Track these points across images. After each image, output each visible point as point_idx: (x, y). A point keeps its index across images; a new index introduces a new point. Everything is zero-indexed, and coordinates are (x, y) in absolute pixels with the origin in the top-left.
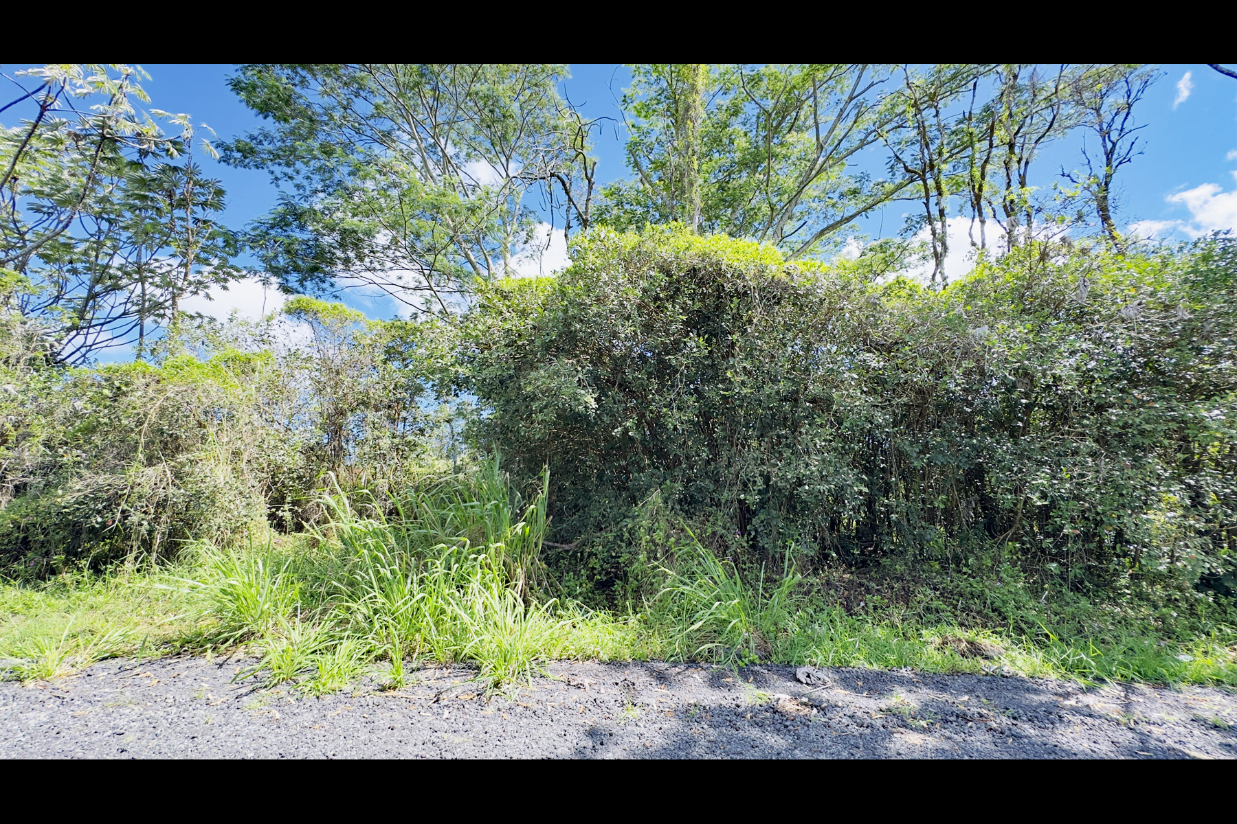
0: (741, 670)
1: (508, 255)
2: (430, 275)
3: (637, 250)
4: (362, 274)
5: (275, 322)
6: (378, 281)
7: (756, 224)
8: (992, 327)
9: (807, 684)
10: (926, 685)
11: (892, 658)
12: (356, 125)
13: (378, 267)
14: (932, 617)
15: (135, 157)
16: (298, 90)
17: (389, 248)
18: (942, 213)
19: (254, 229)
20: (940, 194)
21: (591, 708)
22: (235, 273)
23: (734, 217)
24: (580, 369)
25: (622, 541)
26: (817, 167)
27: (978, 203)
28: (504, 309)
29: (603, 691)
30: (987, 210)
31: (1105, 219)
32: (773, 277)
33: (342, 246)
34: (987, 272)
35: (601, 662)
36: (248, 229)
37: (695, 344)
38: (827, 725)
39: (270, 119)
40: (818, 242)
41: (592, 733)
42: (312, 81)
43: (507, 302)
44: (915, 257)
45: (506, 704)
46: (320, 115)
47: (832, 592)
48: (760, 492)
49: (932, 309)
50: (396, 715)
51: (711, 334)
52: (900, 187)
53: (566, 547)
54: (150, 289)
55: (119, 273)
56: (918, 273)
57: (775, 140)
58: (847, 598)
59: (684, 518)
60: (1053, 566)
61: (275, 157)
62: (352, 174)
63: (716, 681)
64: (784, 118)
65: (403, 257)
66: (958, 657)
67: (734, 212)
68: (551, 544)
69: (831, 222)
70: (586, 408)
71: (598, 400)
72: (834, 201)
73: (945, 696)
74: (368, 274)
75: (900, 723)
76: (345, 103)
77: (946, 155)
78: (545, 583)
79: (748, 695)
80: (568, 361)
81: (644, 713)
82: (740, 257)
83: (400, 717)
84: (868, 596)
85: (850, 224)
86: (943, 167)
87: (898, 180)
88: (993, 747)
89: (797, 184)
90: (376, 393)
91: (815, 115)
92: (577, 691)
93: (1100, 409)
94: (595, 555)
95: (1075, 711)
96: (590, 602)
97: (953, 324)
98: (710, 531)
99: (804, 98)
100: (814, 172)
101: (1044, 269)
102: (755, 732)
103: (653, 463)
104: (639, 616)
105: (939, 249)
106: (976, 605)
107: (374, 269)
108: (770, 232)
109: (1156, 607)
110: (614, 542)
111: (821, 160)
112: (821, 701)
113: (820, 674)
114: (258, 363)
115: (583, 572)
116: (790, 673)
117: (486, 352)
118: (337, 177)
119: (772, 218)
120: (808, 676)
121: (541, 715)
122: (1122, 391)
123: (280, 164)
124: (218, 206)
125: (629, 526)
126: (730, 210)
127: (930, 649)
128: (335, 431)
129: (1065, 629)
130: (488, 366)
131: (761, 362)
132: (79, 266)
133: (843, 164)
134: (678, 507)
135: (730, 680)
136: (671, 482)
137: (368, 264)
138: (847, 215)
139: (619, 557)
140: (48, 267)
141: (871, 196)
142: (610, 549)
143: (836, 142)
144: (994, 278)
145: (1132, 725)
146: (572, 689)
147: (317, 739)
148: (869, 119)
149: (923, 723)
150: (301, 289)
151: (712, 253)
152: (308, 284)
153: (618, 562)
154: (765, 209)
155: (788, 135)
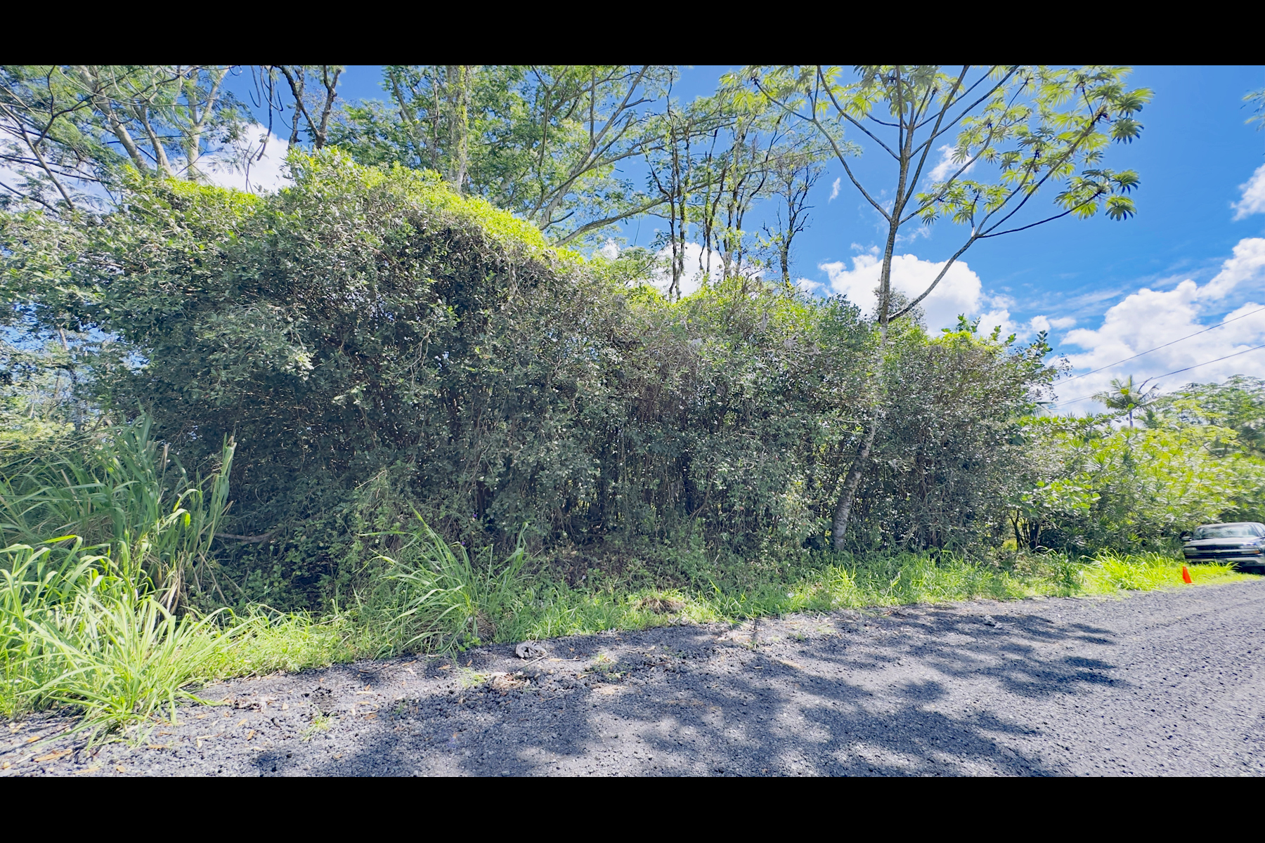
0: (460, 655)
1: (195, 152)
2: (39, 143)
3: (382, 192)
7: (527, 202)
8: (704, 341)
9: (525, 658)
10: (625, 642)
11: (601, 622)
14: (637, 583)
18: (682, 234)
20: (683, 219)
21: (264, 730)
23: (503, 187)
24: (290, 319)
25: (333, 528)
26: (589, 161)
27: (708, 235)
28: (172, 221)
29: (285, 707)
30: (713, 243)
31: (785, 270)
32: (532, 258)
34: (707, 294)
35: (288, 673)
37: (443, 313)
38: (537, 694)
40: (582, 236)
41: (262, 760)
43: (177, 212)
44: (661, 270)
45: (127, 753)
47: (559, 569)
48: (499, 475)
49: (663, 318)
51: (462, 305)
52: (655, 203)
53: (254, 539)
56: (659, 284)
57: (552, 121)
58: (572, 574)
59: (415, 501)
60: (725, 535)
63: (432, 672)
64: (563, 101)
66: (652, 614)
67: (504, 182)
68: (230, 536)
69: (596, 219)
70: (298, 368)
71: (314, 361)
72: (600, 199)
73: (639, 649)
75: (600, 678)
77: (690, 186)
78: (215, 586)
79: (465, 679)
80: (275, 309)
81: (338, 721)
82: (501, 228)
84: (590, 570)
85: (612, 225)
86: (688, 195)
87: (654, 198)
88: (666, 684)
89: (569, 172)
91: (592, 110)
92: (248, 713)
93: (766, 415)
94: (296, 547)
95: (724, 644)
96: (283, 604)
97: (679, 333)
98: (444, 514)
99: (583, 88)
100: (585, 166)
101: (744, 299)
102: (466, 715)
103: (383, 441)
104: (347, 613)
105: (677, 266)
106: (670, 570)
108: (539, 213)
109: (780, 561)
110: (323, 531)
111: (592, 156)
112: (535, 673)
113: (539, 647)
115: (276, 568)
116: (510, 650)
117: (134, 275)
119: (542, 200)
120: (527, 651)
121: (184, 755)
122: (779, 402)
125: (345, 511)
126: (500, 180)
127: (633, 611)
129: (727, 584)
131: (512, 342)
133: (611, 167)
134: (409, 489)
135: (447, 667)
136: (403, 461)
138: (611, 216)
139: (328, 548)
141: (631, 204)
142: (317, 538)
143: (607, 143)
144: (712, 300)
145: (755, 649)
146: (240, 713)
148: (636, 132)
149: (618, 675)
151: (471, 218)
153: (327, 555)
154: (537, 187)
155: (565, 121)
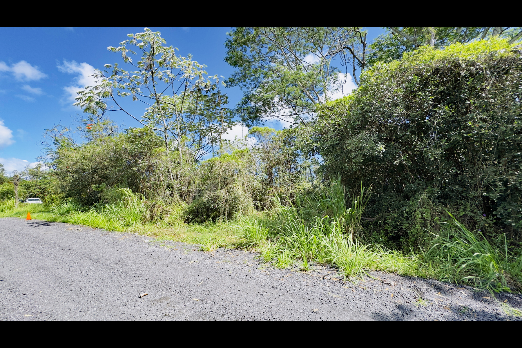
0: (497, 294)
2: (295, 108)
3: (399, 69)
4: (271, 114)
5: (247, 138)
6: (277, 115)
12: (263, 58)
13: (276, 110)
15: (205, 94)
16: (244, 53)
17: (279, 102)
19: (237, 107)
21: (397, 295)
22: (234, 124)
28: (331, 115)
29: (402, 289)
32: (502, 57)
33: (264, 105)
35: (399, 275)
36: (236, 107)
37: (442, 110)
39: (237, 67)
41: (400, 307)
42: (248, 48)
43: (332, 112)
45: (353, 286)
46: (252, 59)
48: (500, 192)
50: (308, 281)
51: (452, 103)
53: (371, 219)
54: (213, 134)
55: (205, 131)
61: (240, 80)
62: (264, 77)
63: (477, 297)
65: (285, 104)
68: (365, 218)
70: (380, 152)
71: (385, 148)
74: (273, 114)
76: (258, 51)
78: (363, 235)
79: (505, 309)
80: (366, 132)
81: (429, 304)
82: (472, 52)
83: (310, 282)
90: (282, 159)
92: (388, 286)
94: (388, 224)
96: (387, 246)
98: (462, 213)
104: (418, 255)
107: (275, 111)
110: (398, 218)
114: (245, 153)
115: (381, 231)
117: (325, 135)
118: (260, 80)
121: (371, 293)
123: (241, 82)
124: (227, 102)
125: (407, 210)
128: (270, 174)
130: (326, 141)
132: (197, 131)
134: (437, 200)
135: (488, 298)
136: (431, 187)
137: (273, 110)
139: (402, 225)
140: (190, 133)
142: (396, 221)
146: (385, 285)
147: (283, 284)
150: (252, 125)
152: (254, 122)
153: (402, 228)
